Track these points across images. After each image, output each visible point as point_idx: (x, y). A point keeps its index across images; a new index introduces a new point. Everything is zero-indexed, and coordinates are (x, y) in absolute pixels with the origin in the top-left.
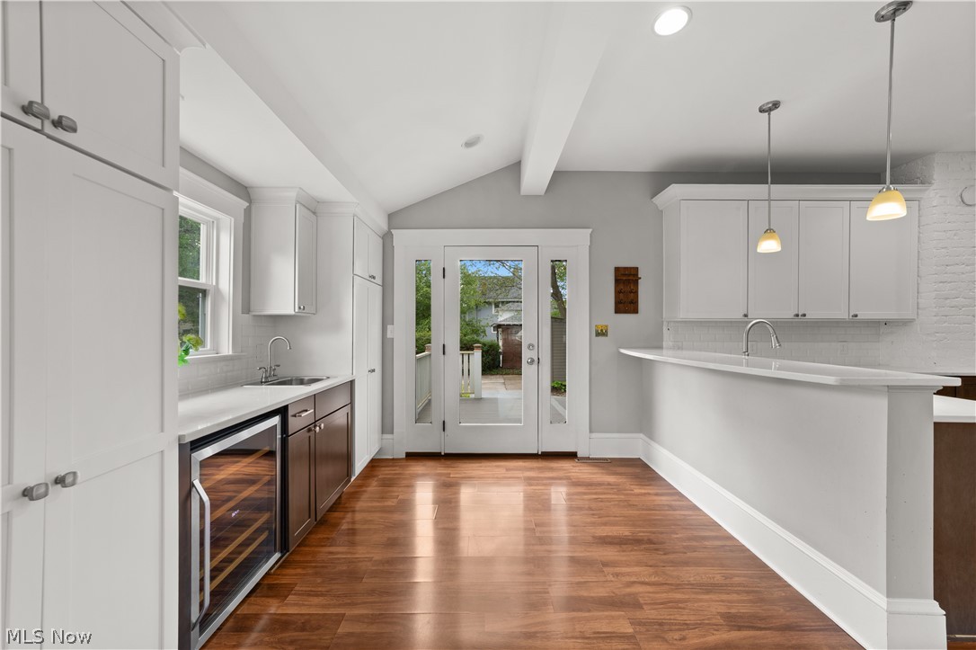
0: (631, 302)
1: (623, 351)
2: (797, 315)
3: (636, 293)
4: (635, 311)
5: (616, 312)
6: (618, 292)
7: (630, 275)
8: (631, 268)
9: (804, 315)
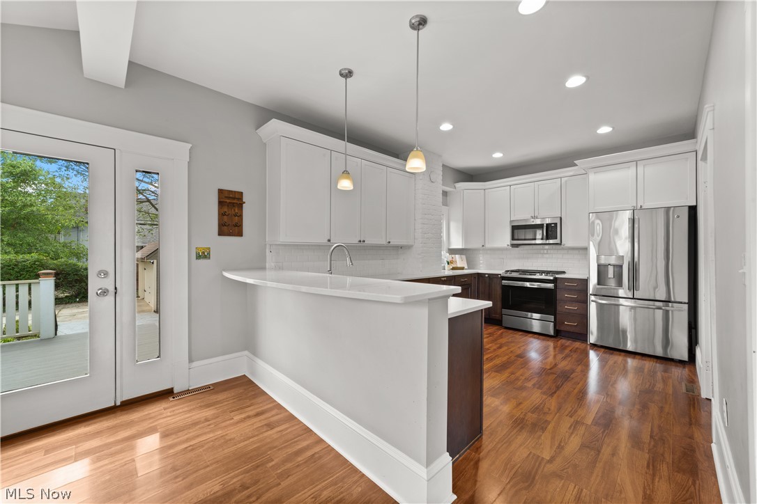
0: (236, 226)
1: (227, 274)
2: (360, 241)
3: (241, 216)
4: (240, 234)
5: (219, 234)
6: (221, 215)
7: (234, 198)
8: (235, 192)
9: (364, 241)
